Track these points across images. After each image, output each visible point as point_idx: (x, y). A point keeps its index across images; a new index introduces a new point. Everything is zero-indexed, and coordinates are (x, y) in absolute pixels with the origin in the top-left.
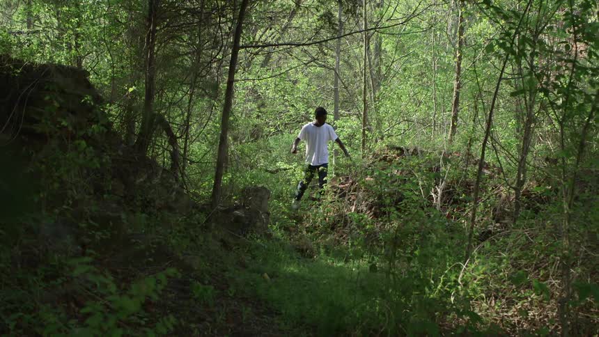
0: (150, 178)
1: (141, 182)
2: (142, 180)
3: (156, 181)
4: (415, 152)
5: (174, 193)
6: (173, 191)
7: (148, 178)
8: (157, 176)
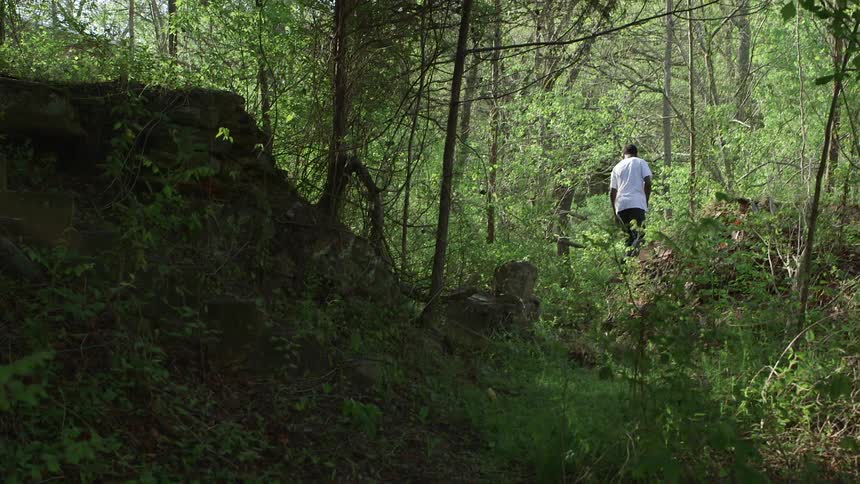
0: (335, 250)
1: (322, 255)
2: (322, 252)
3: (344, 254)
4: (767, 208)
5: (373, 272)
6: (371, 269)
7: (333, 248)
8: (346, 247)
